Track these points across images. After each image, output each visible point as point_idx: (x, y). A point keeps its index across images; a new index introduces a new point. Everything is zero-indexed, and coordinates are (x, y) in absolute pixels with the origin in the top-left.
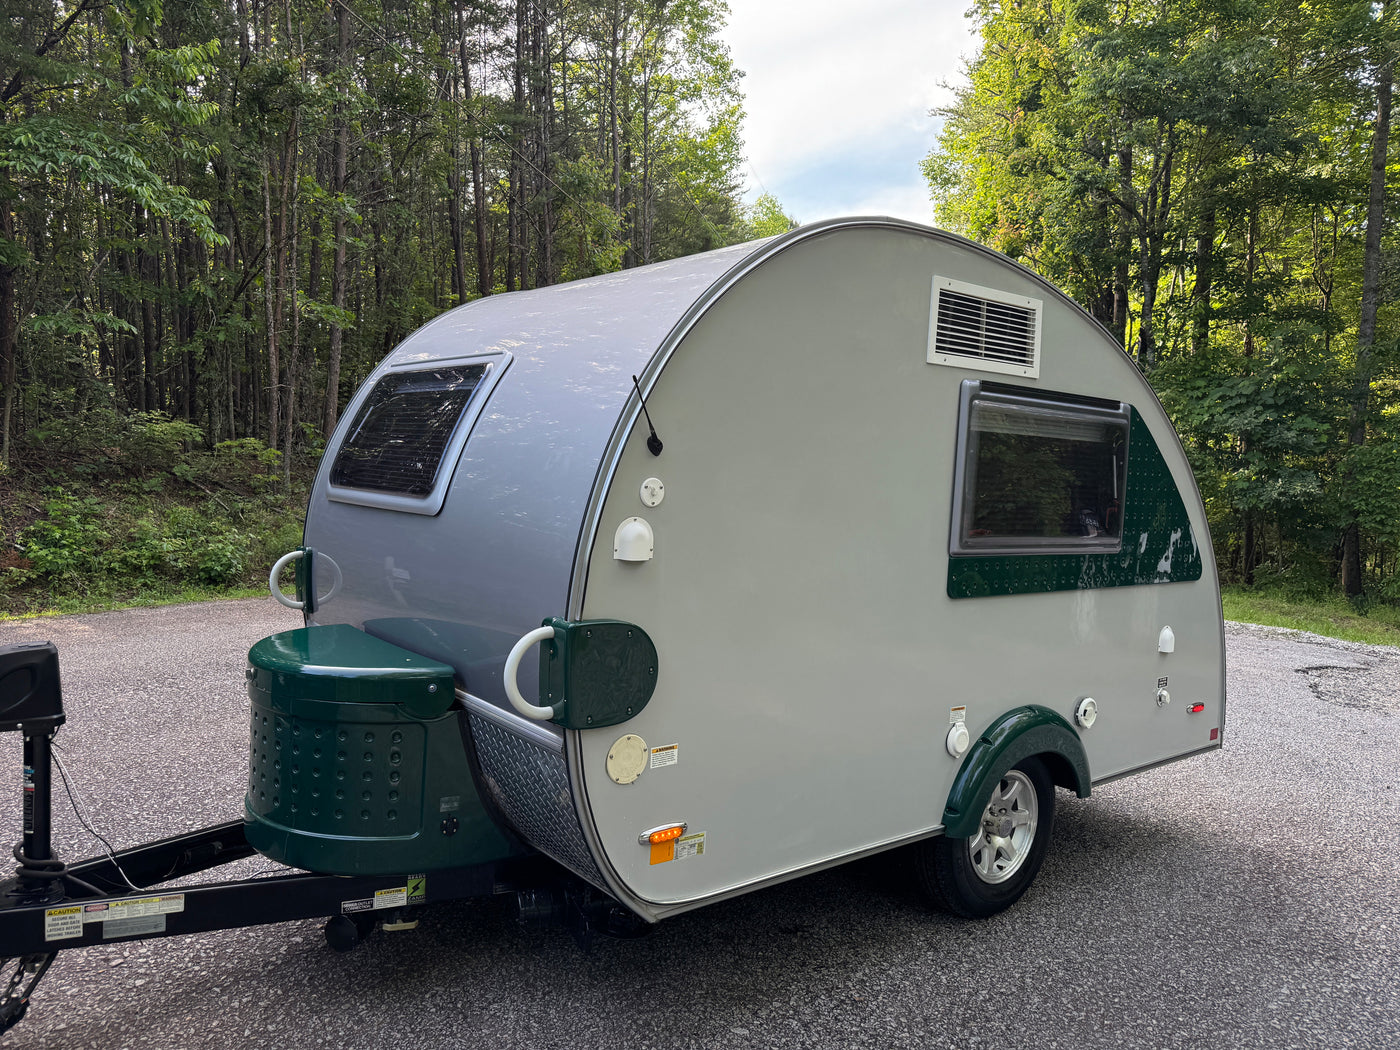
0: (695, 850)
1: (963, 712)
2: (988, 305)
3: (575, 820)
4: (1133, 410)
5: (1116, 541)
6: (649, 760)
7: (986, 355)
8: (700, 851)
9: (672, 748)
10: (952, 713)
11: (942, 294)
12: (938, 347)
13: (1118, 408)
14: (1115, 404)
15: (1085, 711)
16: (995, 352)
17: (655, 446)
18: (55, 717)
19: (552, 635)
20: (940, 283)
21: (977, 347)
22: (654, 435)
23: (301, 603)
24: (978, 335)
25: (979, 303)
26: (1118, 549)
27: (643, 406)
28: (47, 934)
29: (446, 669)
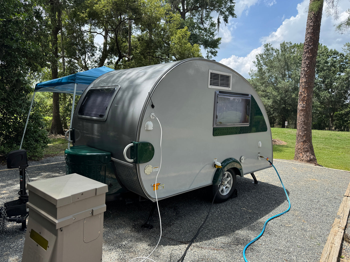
0: (162, 188)
1: (216, 160)
2: (221, 75)
3: (138, 182)
4: (252, 96)
5: (248, 124)
6: (153, 170)
7: (220, 86)
8: (163, 188)
9: (157, 167)
10: (214, 160)
11: (211, 73)
12: (210, 84)
13: (248, 96)
14: (248, 95)
15: (242, 159)
16: (222, 85)
17: (153, 106)
18: (27, 165)
19: (133, 145)
20: (211, 71)
21: (218, 84)
22: (153, 104)
23: (72, 141)
24: (218, 82)
25: (219, 75)
26: (248, 126)
27: (150, 98)
28: (27, 210)
29: (109, 153)
